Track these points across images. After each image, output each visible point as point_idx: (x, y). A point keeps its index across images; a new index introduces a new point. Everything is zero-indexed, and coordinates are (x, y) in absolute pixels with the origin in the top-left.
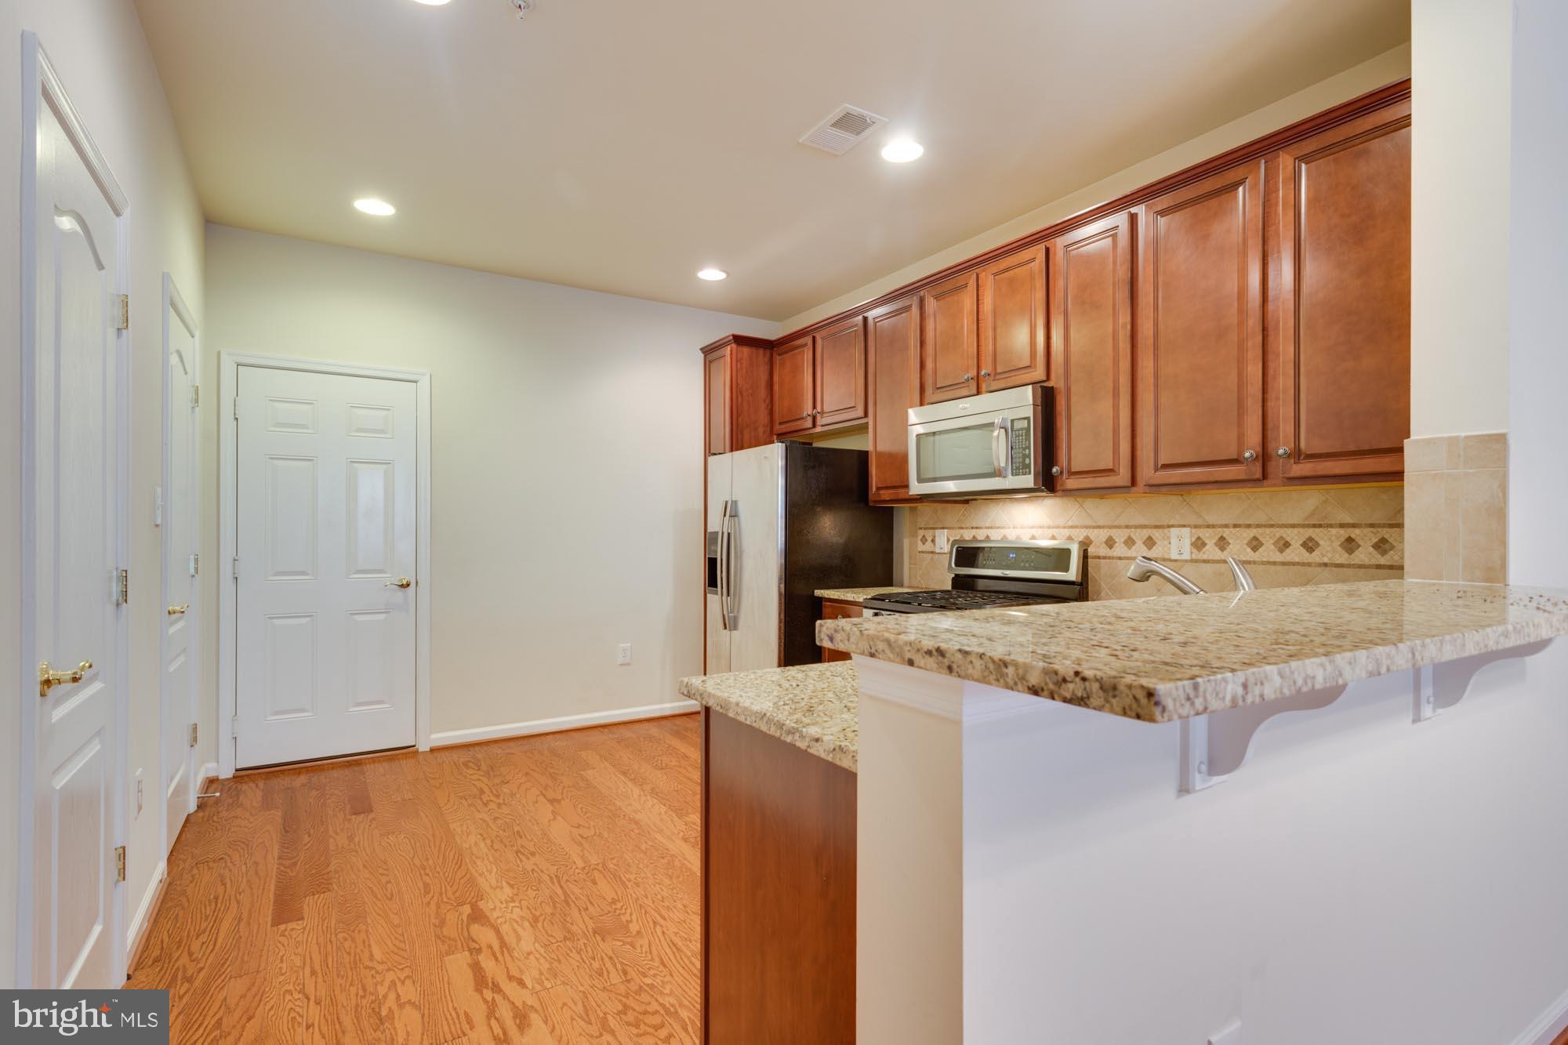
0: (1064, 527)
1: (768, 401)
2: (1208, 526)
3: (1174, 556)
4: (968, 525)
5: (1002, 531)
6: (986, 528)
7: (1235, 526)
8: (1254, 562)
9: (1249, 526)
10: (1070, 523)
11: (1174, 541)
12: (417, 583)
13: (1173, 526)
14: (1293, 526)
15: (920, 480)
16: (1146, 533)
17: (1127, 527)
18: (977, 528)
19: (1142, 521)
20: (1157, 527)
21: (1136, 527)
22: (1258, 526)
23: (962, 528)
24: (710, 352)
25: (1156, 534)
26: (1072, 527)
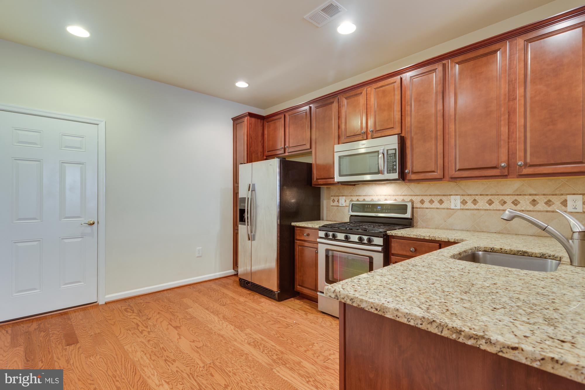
0: (401, 196)
1: (262, 142)
2: (468, 195)
3: (453, 207)
4: (355, 195)
5: (371, 197)
6: (363, 196)
7: (481, 195)
8: (490, 210)
9: (487, 195)
10: (403, 194)
11: (452, 201)
12: (98, 222)
13: (451, 195)
14: (508, 195)
15: (340, 175)
16: (439, 198)
17: (430, 195)
18: (359, 196)
19: (437, 193)
20: (444, 195)
21: (435, 195)
22: (491, 195)
23: (352, 196)
24: (236, 120)
25: (444, 198)
26: (404, 195)
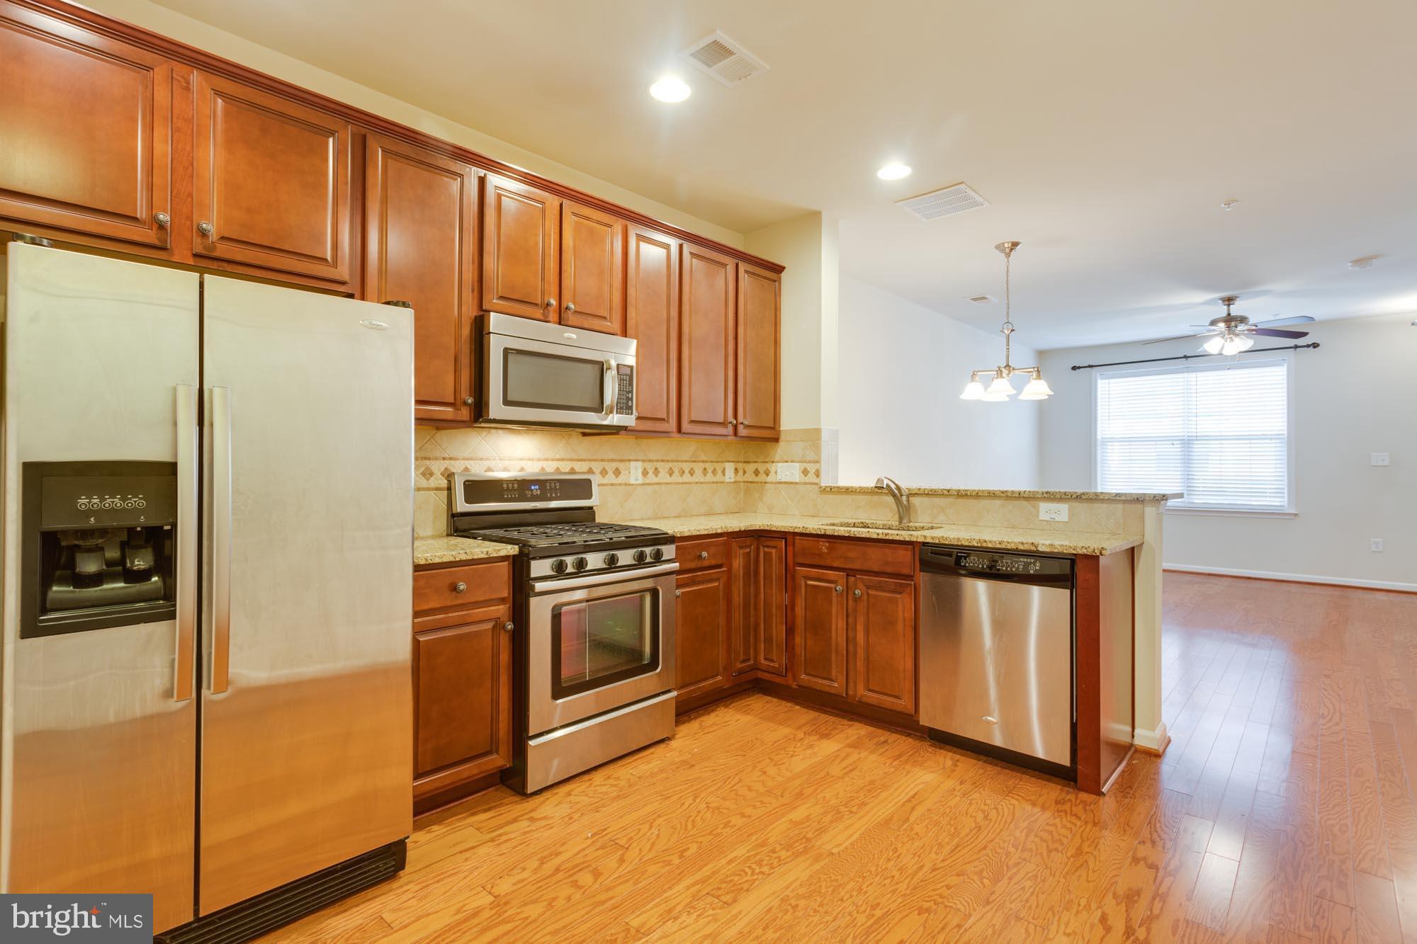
0: (553, 460)
2: (650, 461)
3: (632, 481)
7: (663, 461)
8: (671, 483)
9: (668, 461)
10: (558, 456)
11: (632, 471)
13: (629, 461)
14: (686, 461)
15: (507, 402)
16: (614, 465)
17: (602, 460)
19: (613, 456)
20: (621, 461)
21: (609, 460)
22: (672, 461)
25: (621, 466)
26: (559, 460)
